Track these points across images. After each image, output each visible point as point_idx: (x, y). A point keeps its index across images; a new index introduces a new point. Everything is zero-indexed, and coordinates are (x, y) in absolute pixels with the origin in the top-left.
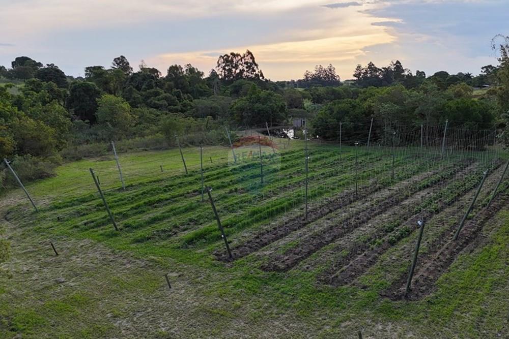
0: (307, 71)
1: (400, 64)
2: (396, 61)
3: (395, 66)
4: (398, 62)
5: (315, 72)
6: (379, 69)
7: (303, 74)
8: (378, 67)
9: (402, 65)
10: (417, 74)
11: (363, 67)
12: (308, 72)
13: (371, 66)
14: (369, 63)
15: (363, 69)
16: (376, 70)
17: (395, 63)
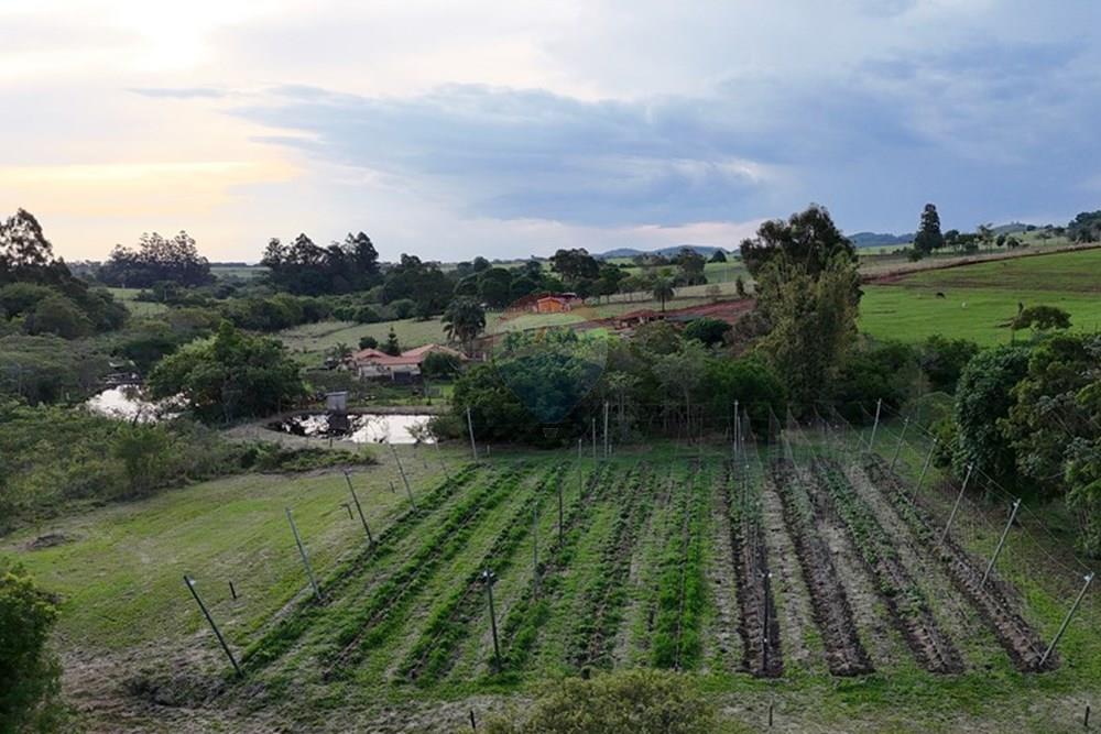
0: (119, 246)
1: (367, 239)
2: (358, 233)
3: (357, 245)
4: (362, 236)
5: (141, 248)
6: (321, 249)
7: (109, 253)
8: (320, 246)
9: (372, 241)
10: (402, 260)
11: (284, 243)
12: (119, 250)
13: (303, 242)
14: (298, 236)
15: (284, 249)
16: (315, 251)
17: (356, 237)
